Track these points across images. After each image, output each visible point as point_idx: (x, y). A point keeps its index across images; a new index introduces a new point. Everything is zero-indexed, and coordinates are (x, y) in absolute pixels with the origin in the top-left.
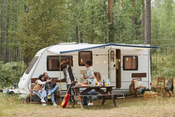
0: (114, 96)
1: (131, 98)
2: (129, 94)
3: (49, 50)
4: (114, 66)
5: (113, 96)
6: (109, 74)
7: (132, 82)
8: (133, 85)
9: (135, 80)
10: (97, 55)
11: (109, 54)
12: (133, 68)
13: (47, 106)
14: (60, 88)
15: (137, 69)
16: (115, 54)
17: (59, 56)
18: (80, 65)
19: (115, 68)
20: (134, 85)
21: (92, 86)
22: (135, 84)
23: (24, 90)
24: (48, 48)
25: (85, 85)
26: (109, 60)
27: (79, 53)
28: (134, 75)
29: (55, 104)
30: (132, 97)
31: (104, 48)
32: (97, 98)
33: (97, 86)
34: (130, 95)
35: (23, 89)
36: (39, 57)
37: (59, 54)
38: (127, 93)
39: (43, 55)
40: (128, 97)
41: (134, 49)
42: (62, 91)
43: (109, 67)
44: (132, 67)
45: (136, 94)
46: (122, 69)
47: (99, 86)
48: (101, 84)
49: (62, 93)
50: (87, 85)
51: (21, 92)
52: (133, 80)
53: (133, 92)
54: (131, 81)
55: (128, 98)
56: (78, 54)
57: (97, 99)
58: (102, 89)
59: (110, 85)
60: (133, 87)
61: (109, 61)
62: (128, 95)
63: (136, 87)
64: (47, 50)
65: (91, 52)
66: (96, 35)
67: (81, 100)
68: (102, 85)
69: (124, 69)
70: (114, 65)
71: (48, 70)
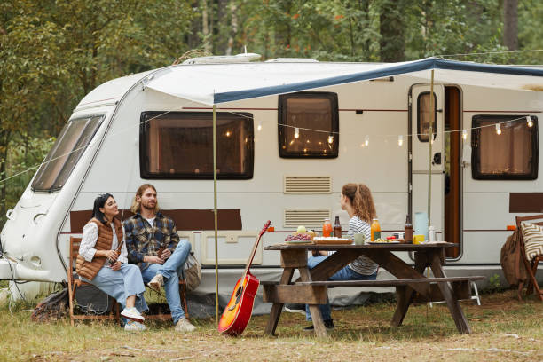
0: (455, 284)
1: (507, 301)
2: (497, 285)
3: (152, 85)
4: (437, 159)
5: (449, 284)
6: (410, 194)
7: (511, 233)
8: (516, 242)
9: (528, 223)
10: (359, 112)
11: (410, 107)
12: (517, 170)
13: (145, 331)
14: (197, 255)
15: (532, 176)
16: (441, 105)
17: (212, 113)
18: (285, 153)
19: (440, 168)
20: (522, 244)
21: (360, 244)
22: (526, 238)
23: (36, 264)
24: (145, 80)
25: (329, 239)
26: (411, 133)
27: (282, 100)
28: (519, 203)
29: (184, 325)
30: (515, 299)
31: (391, 80)
32: (357, 302)
33: (378, 241)
34: (503, 290)
35: (35, 258)
36: (103, 116)
37: (211, 103)
38: (492, 280)
40: (492, 297)
41: (526, 87)
42: (204, 267)
43: (410, 164)
44: (511, 166)
45: (531, 285)
46: (467, 173)
47: (390, 241)
48: (397, 236)
49: (203, 275)
50: (336, 239)
51: (22, 270)
52: (519, 220)
53: (518, 272)
54: (509, 229)
55: (498, 302)
56: (276, 106)
57: (359, 306)
58: (399, 254)
59: (432, 237)
60: (517, 254)
61: (410, 139)
62: (494, 291)
63: (530, 255)
64: (140, 88)
65: (333, 98)
66: (323, 23)
67: (313, 302)
68: (401, 237)
69: (477, 176)
70: (438, 156)
71: (145, 174)
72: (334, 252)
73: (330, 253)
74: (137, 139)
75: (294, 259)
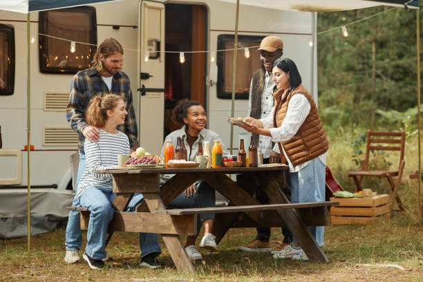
10: (116, 27)
69: (222, 95)
72: (174, 175)
73: (171, 176)
75: (137, 184)
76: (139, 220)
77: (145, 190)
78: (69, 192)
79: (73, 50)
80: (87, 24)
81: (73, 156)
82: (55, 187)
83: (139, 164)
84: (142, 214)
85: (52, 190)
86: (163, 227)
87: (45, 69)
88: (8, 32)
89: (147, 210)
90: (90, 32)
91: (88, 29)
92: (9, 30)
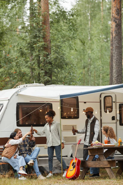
4: (113, 118)
10: (85, 103)
11: (101, 101)
16: (114, 100)
24: (18, 92)
26: (101, 109)
29: (41, 177)
36: (2, 104)
39: (11, 101)
43: (101, 120)
61: (101, 111)
65: (77, 98)
67: (108, 166)
69: (121, 124)
71: (18, 125)
74: (15, 112)
75: (96, 152)
76: (97, 163)
77: (99, 154)
78: (71, 158)
79: (72, 111)
80: (76, 102)
81: (72, 146)
82: (67, 156)
83: (97, 146)
84: (98, 162)
85: (66, 158)
86: (106, 165)
87: (63, 117)
88: (50, 105)
89: (100, 160)
90: (77, 104)
91: (76, 104)
92: (51, 105)
